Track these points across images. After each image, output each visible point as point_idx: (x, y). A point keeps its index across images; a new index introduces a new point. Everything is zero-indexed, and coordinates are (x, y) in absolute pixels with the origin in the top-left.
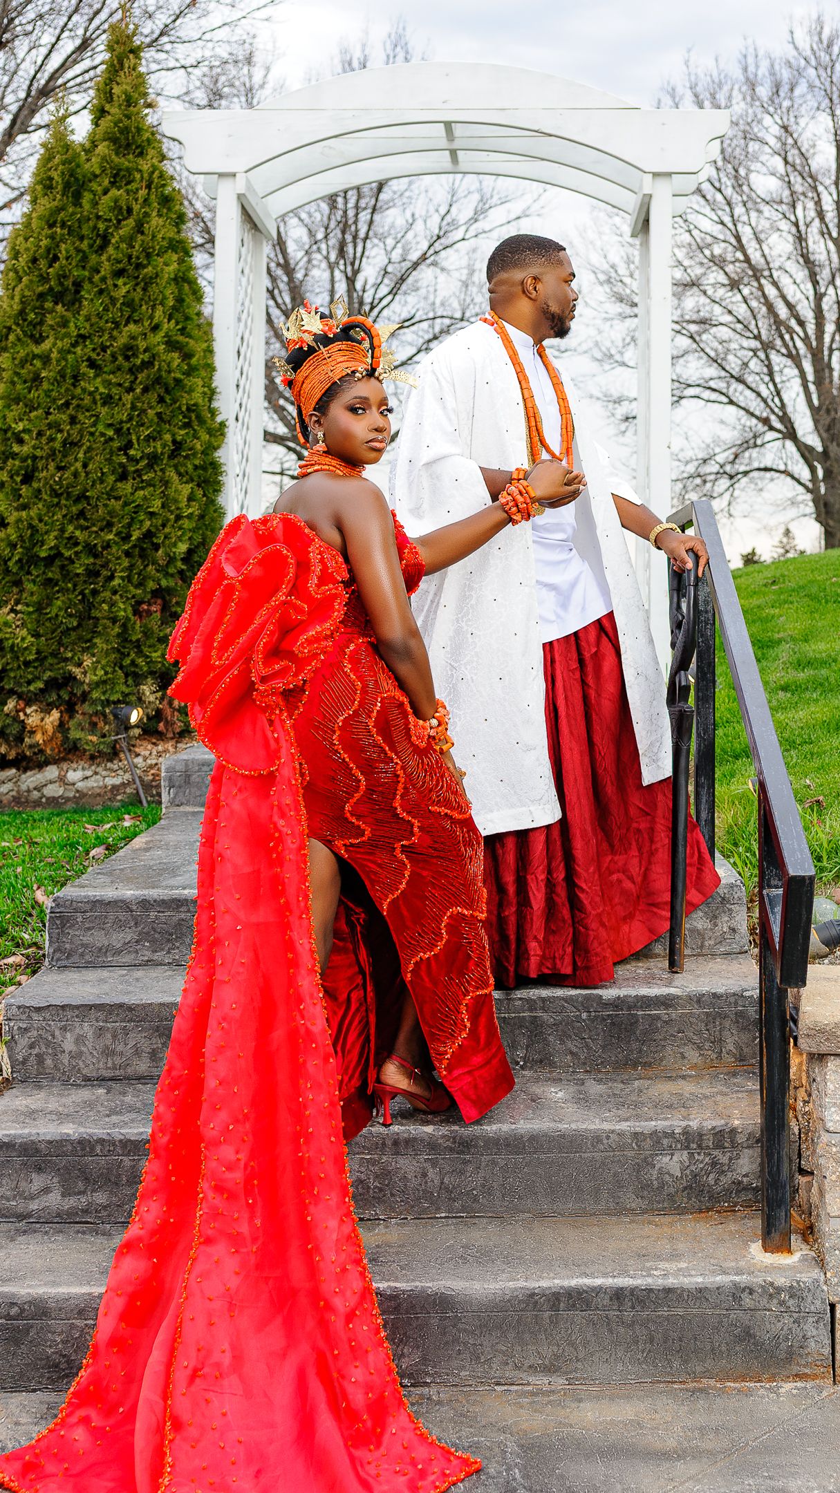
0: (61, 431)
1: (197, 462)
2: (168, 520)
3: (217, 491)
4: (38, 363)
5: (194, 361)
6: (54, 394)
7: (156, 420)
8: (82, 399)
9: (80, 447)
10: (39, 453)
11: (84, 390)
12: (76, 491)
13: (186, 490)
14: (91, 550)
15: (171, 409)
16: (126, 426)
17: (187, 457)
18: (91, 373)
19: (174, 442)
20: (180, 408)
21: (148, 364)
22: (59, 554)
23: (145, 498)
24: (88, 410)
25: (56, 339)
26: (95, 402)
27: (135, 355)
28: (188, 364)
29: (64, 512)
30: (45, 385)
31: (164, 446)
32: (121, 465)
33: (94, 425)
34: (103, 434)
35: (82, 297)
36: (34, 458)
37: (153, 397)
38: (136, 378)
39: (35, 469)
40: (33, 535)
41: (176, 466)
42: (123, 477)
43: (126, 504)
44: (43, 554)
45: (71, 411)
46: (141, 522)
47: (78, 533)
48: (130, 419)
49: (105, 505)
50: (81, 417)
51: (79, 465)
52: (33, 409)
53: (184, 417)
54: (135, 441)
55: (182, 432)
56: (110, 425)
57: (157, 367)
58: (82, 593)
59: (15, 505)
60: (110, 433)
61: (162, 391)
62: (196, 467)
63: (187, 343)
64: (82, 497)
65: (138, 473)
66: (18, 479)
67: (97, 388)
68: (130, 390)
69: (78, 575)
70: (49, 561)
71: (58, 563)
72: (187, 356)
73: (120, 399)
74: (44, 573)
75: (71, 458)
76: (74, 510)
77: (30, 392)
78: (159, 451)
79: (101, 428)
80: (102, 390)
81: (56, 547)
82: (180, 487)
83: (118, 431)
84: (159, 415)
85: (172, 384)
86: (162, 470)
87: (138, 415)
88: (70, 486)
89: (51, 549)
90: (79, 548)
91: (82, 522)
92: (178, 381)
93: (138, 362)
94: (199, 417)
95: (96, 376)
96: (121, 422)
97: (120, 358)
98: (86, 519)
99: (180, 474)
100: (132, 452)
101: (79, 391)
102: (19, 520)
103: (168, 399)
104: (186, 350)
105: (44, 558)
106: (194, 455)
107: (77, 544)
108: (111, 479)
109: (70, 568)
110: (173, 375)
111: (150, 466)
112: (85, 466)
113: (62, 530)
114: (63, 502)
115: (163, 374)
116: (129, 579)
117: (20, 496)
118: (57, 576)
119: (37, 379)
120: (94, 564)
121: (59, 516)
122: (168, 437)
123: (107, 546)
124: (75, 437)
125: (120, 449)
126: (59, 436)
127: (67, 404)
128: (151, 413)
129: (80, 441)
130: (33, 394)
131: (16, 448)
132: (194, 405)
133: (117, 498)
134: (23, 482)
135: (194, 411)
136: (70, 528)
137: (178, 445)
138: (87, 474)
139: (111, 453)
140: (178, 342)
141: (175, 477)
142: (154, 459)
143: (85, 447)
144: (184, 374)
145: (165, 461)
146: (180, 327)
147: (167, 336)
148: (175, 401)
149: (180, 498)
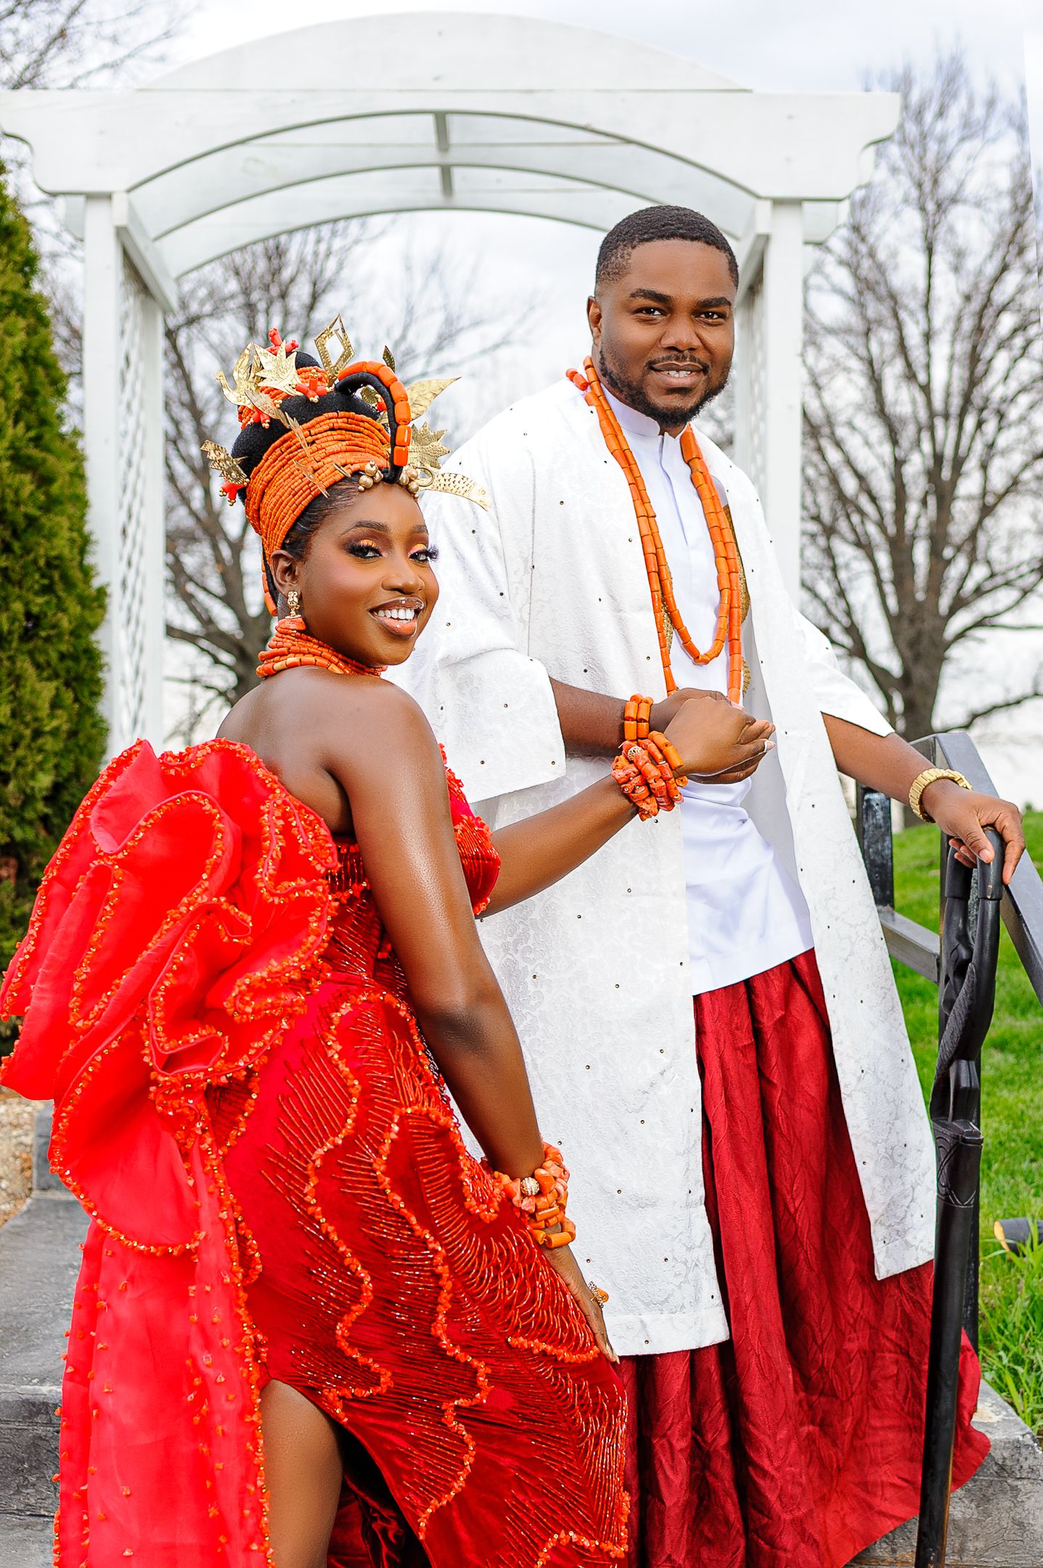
1: (64, 647)
2: (21, 737)
3: (95, 694)
5: (55, 489)
13: (48, 690)
15: (21, 562)
17: (48, 640)
19: (28, 615)
20: (35, 562)
28: (47, 494)
31: (13, 620)
41: (31, 654)
53: (43, 576)
55: (40, 600)
62: (63, 657)
63: (45, 461)
72: (44, 480)
82: (38, 686)
86: (12, 660)
92: (31, 521)
94: (65, 579)
99: (38, 666)
103: (16, 546)
104: (42, 470)
106: (59, 636)
110: (22, 509)
115: (10, 506)
122: (18, 607)
132: (57, 558)
135: (57, 567)
137: (34, 619)
140: (29, 458)
141: (30, 671)
144: (40, 508)
145: (14, 645)
146: (32, 434)
147: (12, 446)
148: (27, 551)
149: (40, 703)
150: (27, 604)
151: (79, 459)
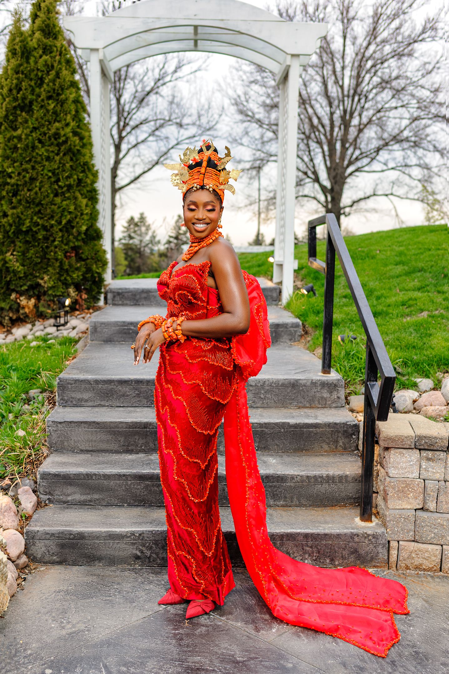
0: (28, 173)
1: (88, 189)
2: (77, 215)
4: (15, 140)
5: (85, 141)
6: (24, 155)
7: (70, 169)
8: (37, 158)
9: (37, 180)
10: (19, 183)
11: (37, 154)
12: (37, 201)
13: (84, 201)
14: (45, 228)
15: (76, 163)
16: (57, 171)
17: (84, 186)
18: (40, 145)
19: (78, 179)
20: (80, 163)
21: (65, 142)
22: (31, 230)
23: (67, 205)
24: (40, 163)
25: (23, 129)
26: (42, 159)
27: (59, 138)
28: (83, 143)
29: (32, 210)
30: (20, 151)
31: (74, 181)
32: (55, 189)
33: (43, 170)
34: (47, 175)
35: (33, 109)
36: (17, 185)
37: (67, 158)
38: (60, 149)
39: (18, 190)
40: (19, 221)
41: (79, 191)
42: (56, 195)
43: (59, 207)
44: (24, 229)
45: (32, 164)
46: (66, 216)
47: (39, 220)
48: (59, 168)
49: (50, 208)
50: (37, 167)
51: (37, 189)
52: (15, 162)
53: (82, 168)
54: (61, 178)
55: (81, 175)
56: (49, 171)
57: (69, 143)
58: (42, 247)
59: (10, 206)
60: (50, 174)
61: (72, 155)
62: (88, 191)
63: (81, 133)
64: (40, 204)
65: (63, 193)
66: (11, 195)
67: (43, 153)
68: (58, 154)
69: (40, 239)
70: (27, 232)
71: (30, 233)
72: (81, 139)
73: (54, 158)
74: (24, 238)
75: (34, 186)
76: (37, 209)
77: (13, 154)
78: (72, 183)
79: (46, 171)
80: (45, 154)
81: (29, 226)
83: (53, 173)
84: (71, 166)
85: (76, 151)
86: (74, 192)
87: (62, 166)
88: (34, 199)
89: (27, 227)
90: (39, 227)
91: (40, 215)
92: (78, 150)
93: (61, 141)
94: (88, 168)
95: (42, 147)
96: (55, 169)
97: (53, 139)
98: (42, 214)
99: (82, 195)
100: (60, 184)
101: (34, 154)
102: (13, 214)
103: (74, 159)
104: (81, 135)
105: (24, 231)
106: (87, 185)
107: (38, 225)
108: (52, 195)
109: (36, 236)
110: (76, 147)
111: (68, 190)
112: (40, 189)
113: (32, 219)
114: (32, 206)
115: (72, 147)
116: (62, 241)
117: (12, 203)
118: (31, 240)
119: (15, 148)
120: (46, 234)
121: (30, 212)
122: (75, 177)
123: (52, 226)
124: (35, 175)
125: (54, 182)
126: (27, 175)
127: (30, 160)
128: (68, 165)
129: (37, 177)
130: (15, 155)
131: (9, 180)
132: (86, 162)
133: (55, 205)
134: (13, 196)
135: (86, 165)
136: (35, 218)
137: (80, 181)
138: (41, 193)
139: (51, 184)
140: (77, 132)
141: (79, 196)
142: (70, 187)
143: (39, 181)
144: (81, 147)
145: (75, 188)
146: (77, 124)
147: (72, 129)
148: (77, 160)
149: (82, 205)
150: (78, 176)
151: (89, 131)
